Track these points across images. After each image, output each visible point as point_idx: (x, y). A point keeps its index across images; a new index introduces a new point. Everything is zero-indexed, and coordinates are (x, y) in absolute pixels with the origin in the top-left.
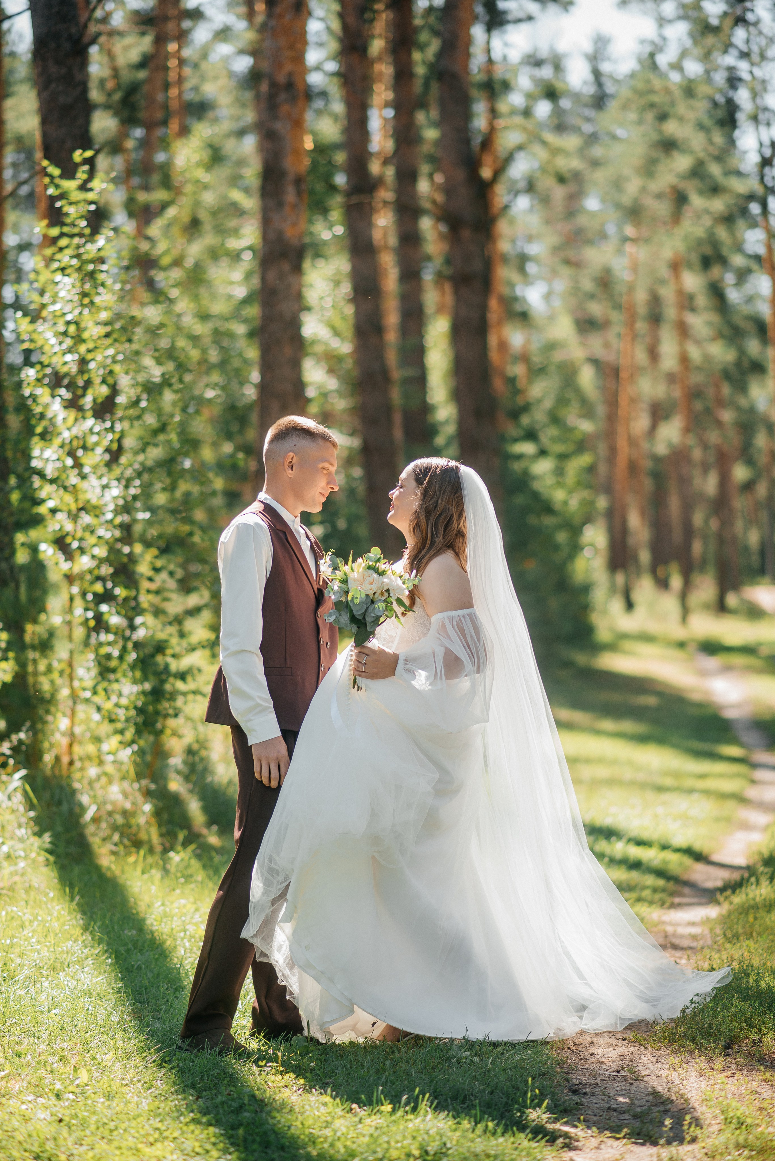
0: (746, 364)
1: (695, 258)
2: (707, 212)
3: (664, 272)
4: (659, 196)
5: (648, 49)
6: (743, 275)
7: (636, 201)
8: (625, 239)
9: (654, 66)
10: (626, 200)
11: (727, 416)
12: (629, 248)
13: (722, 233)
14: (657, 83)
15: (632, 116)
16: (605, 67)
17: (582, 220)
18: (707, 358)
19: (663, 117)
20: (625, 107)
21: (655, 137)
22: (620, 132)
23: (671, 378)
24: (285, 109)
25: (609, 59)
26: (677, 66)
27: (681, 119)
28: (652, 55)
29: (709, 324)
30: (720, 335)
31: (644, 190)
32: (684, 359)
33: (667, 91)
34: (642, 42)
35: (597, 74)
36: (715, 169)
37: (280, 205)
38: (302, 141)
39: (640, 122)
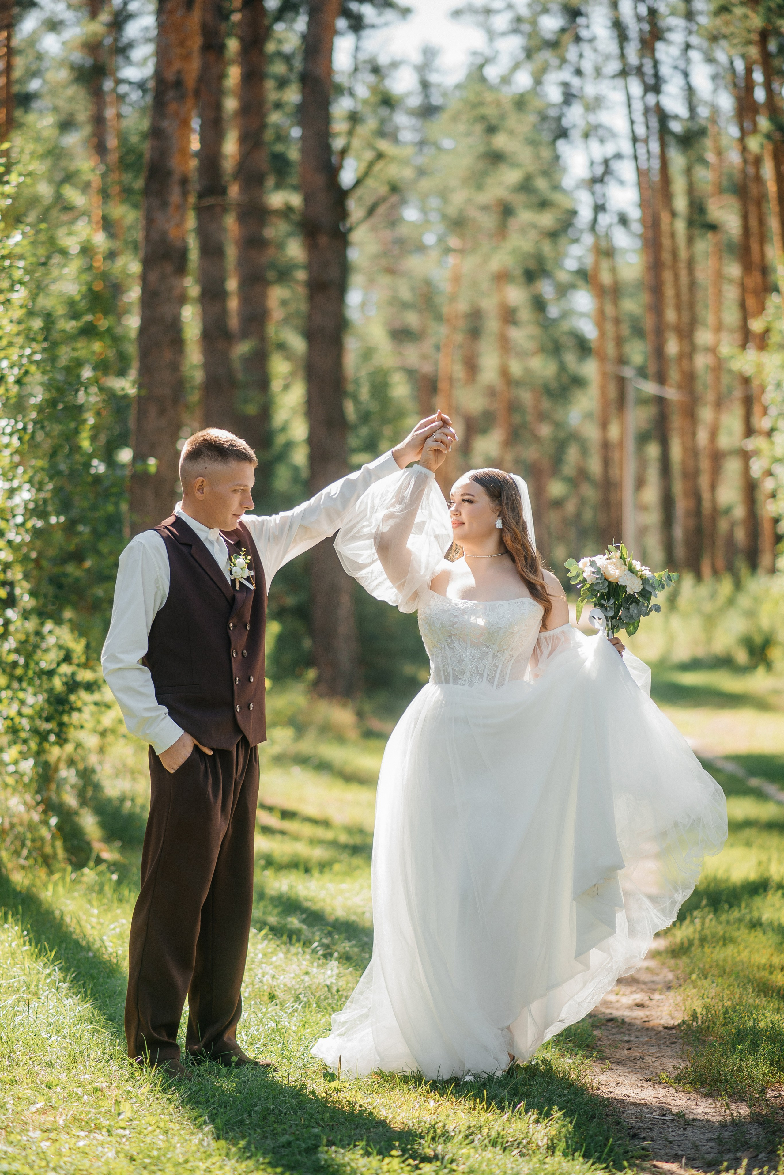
0: (565, 380)
1: (518, 272)
2: (534, 226)
3: (485, 285)
4: (485, 208)
5: (479, 61)
6: (563, 290)
7: (461, 211)
8: (448, 250)
9: (483, 79)
10: (452, 211)
11: (545, 430)
12: (451, 260)
13: (547, 248)
14: (489, 97)
15: (462, 127)
16: (433, 78)
17: (403, 231)
18: (527, 371)
19: (491, 130)
20: (455, 119)
21: (482, 149)
22: (447, 143)
23: (491, 392)
24: (172, 107)
25: (437, 71)
26: (506, 80)
27: (511, 133)
28: (482, 66)
29: (532, 338)
30: (542, 349)
31: (469, 201)
32: (505, 373)
33: (498, 104)
34: (475, 53)
35: (425, 85)
36: (541, 184)
37: (165, 204)
38: (188, 142)
39: (468, 134)
